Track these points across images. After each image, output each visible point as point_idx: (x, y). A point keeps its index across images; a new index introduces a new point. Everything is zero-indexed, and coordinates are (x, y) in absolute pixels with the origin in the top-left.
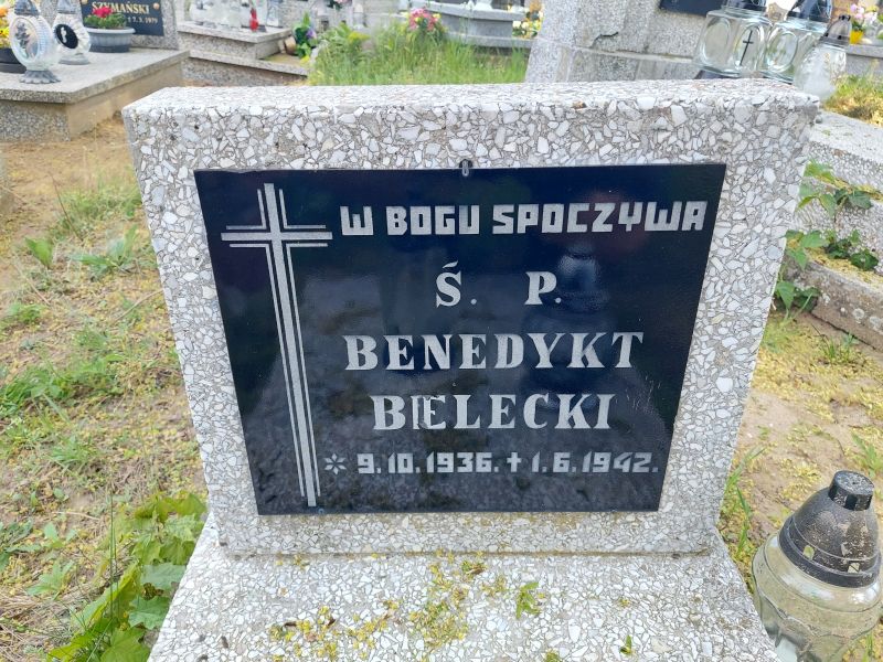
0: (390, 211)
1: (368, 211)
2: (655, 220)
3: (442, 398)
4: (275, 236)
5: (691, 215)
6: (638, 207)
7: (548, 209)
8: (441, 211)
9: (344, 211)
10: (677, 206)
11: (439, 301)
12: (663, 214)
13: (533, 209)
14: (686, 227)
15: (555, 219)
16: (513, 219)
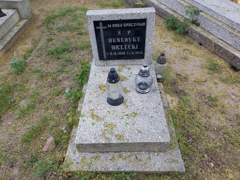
0: (113, 24)
1: (111, 25)
2: (140, 25)
3: (119, 46)
4: (101, 28)
5: (144, 24)
6: (138, 23)
7: (129, 24)
8: (118, 24)
9: (108, 25)
10: (142, 23)
11: (118, 34)
12: (141, 24)
13: (128, 24)
14: (143, 25)
15: (130, 25)
16: (126, 25)
